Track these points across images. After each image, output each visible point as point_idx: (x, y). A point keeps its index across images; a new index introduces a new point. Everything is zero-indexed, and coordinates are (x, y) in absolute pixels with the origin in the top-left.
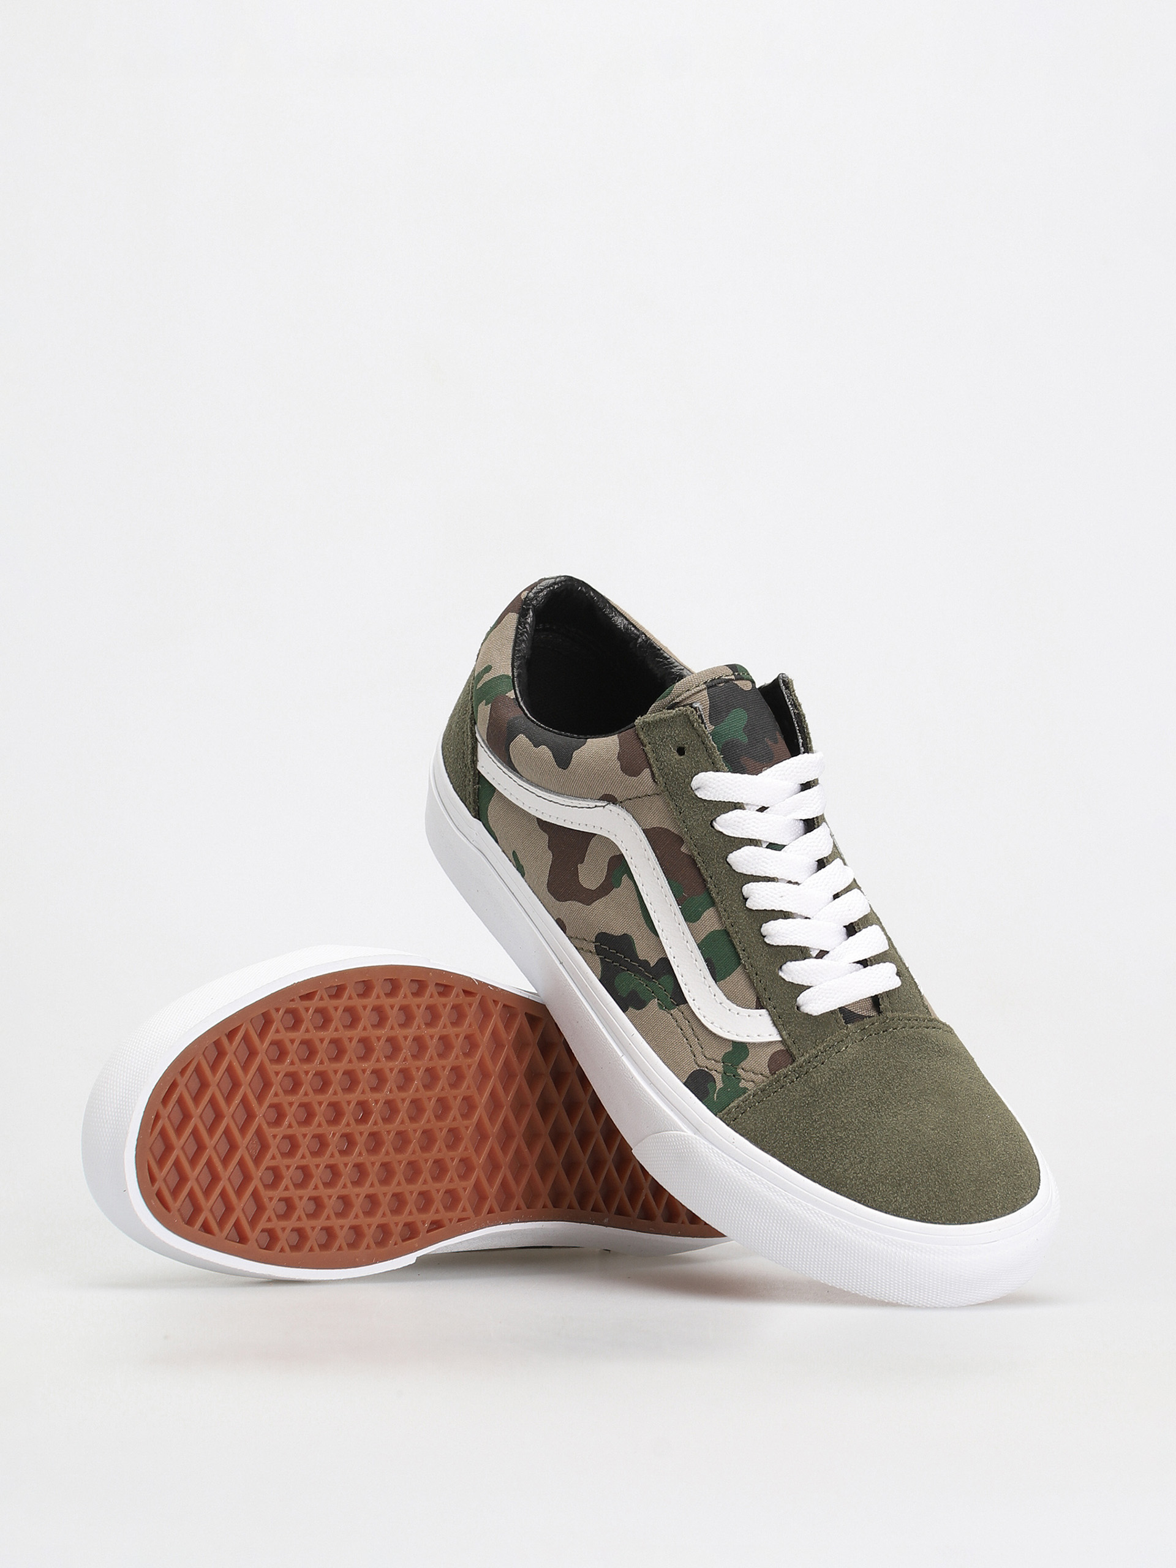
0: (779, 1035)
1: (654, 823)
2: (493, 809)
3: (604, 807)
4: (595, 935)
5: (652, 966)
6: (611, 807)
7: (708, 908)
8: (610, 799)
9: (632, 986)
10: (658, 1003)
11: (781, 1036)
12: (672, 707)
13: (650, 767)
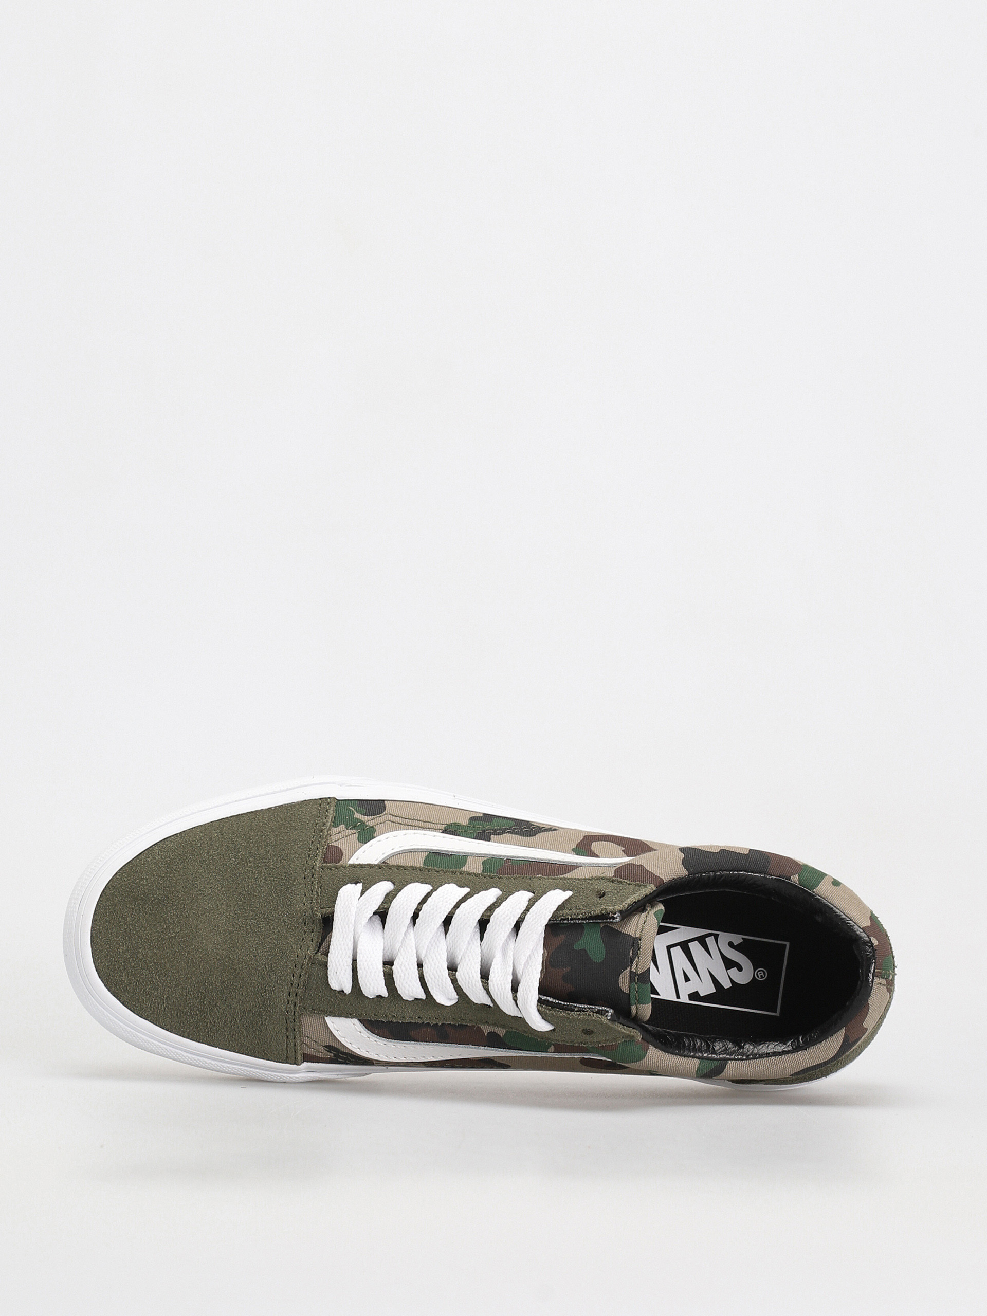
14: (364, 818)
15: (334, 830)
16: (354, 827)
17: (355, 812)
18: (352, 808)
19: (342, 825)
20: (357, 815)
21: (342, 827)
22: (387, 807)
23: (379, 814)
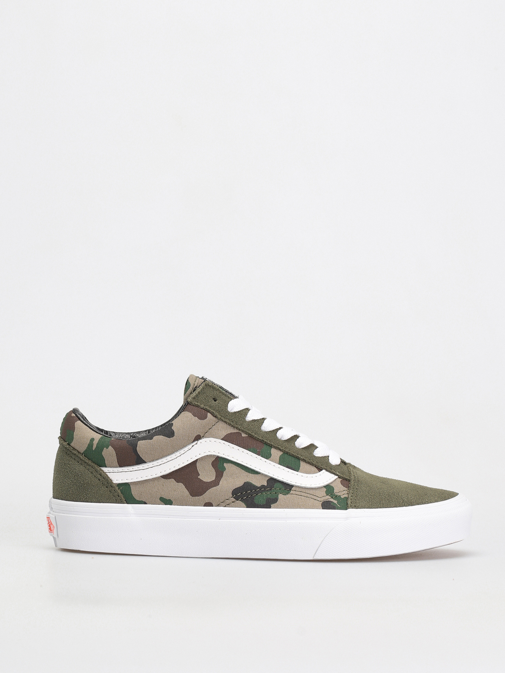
0: (335, 476)
1: (224, 433)
2: (135, 492)
3: (196, 444)
4: (231, 493)
5: (266, 485)
6: (200, 441)
7: (271, 450)
8: (198, 438)
9: (265, 498)
10: (283, 494)
11: (337, 475)
12: (194, 390)
13: (208, 411)
14: (332, 500)
15: (346, 496)
16: (336, 496)
17: (337, 504)
18: (339, 506)
19: (343, 497)
20: (335, 502)
21: (342, 497)
22: (321, 505)
23: (324, 501)
